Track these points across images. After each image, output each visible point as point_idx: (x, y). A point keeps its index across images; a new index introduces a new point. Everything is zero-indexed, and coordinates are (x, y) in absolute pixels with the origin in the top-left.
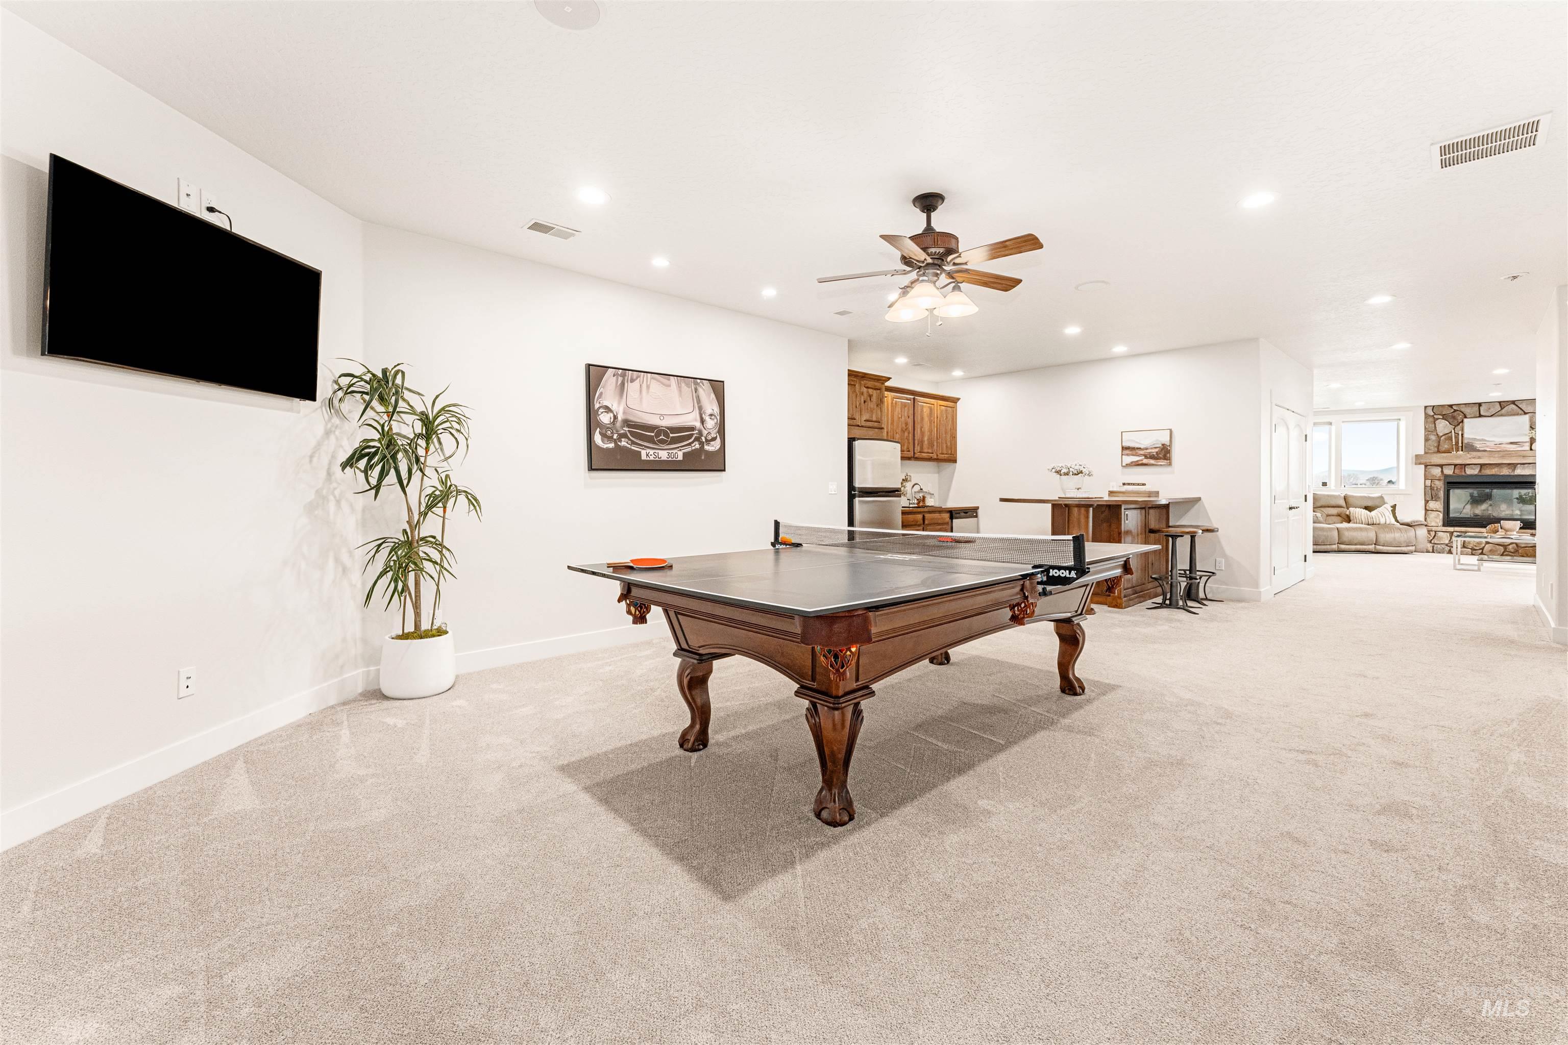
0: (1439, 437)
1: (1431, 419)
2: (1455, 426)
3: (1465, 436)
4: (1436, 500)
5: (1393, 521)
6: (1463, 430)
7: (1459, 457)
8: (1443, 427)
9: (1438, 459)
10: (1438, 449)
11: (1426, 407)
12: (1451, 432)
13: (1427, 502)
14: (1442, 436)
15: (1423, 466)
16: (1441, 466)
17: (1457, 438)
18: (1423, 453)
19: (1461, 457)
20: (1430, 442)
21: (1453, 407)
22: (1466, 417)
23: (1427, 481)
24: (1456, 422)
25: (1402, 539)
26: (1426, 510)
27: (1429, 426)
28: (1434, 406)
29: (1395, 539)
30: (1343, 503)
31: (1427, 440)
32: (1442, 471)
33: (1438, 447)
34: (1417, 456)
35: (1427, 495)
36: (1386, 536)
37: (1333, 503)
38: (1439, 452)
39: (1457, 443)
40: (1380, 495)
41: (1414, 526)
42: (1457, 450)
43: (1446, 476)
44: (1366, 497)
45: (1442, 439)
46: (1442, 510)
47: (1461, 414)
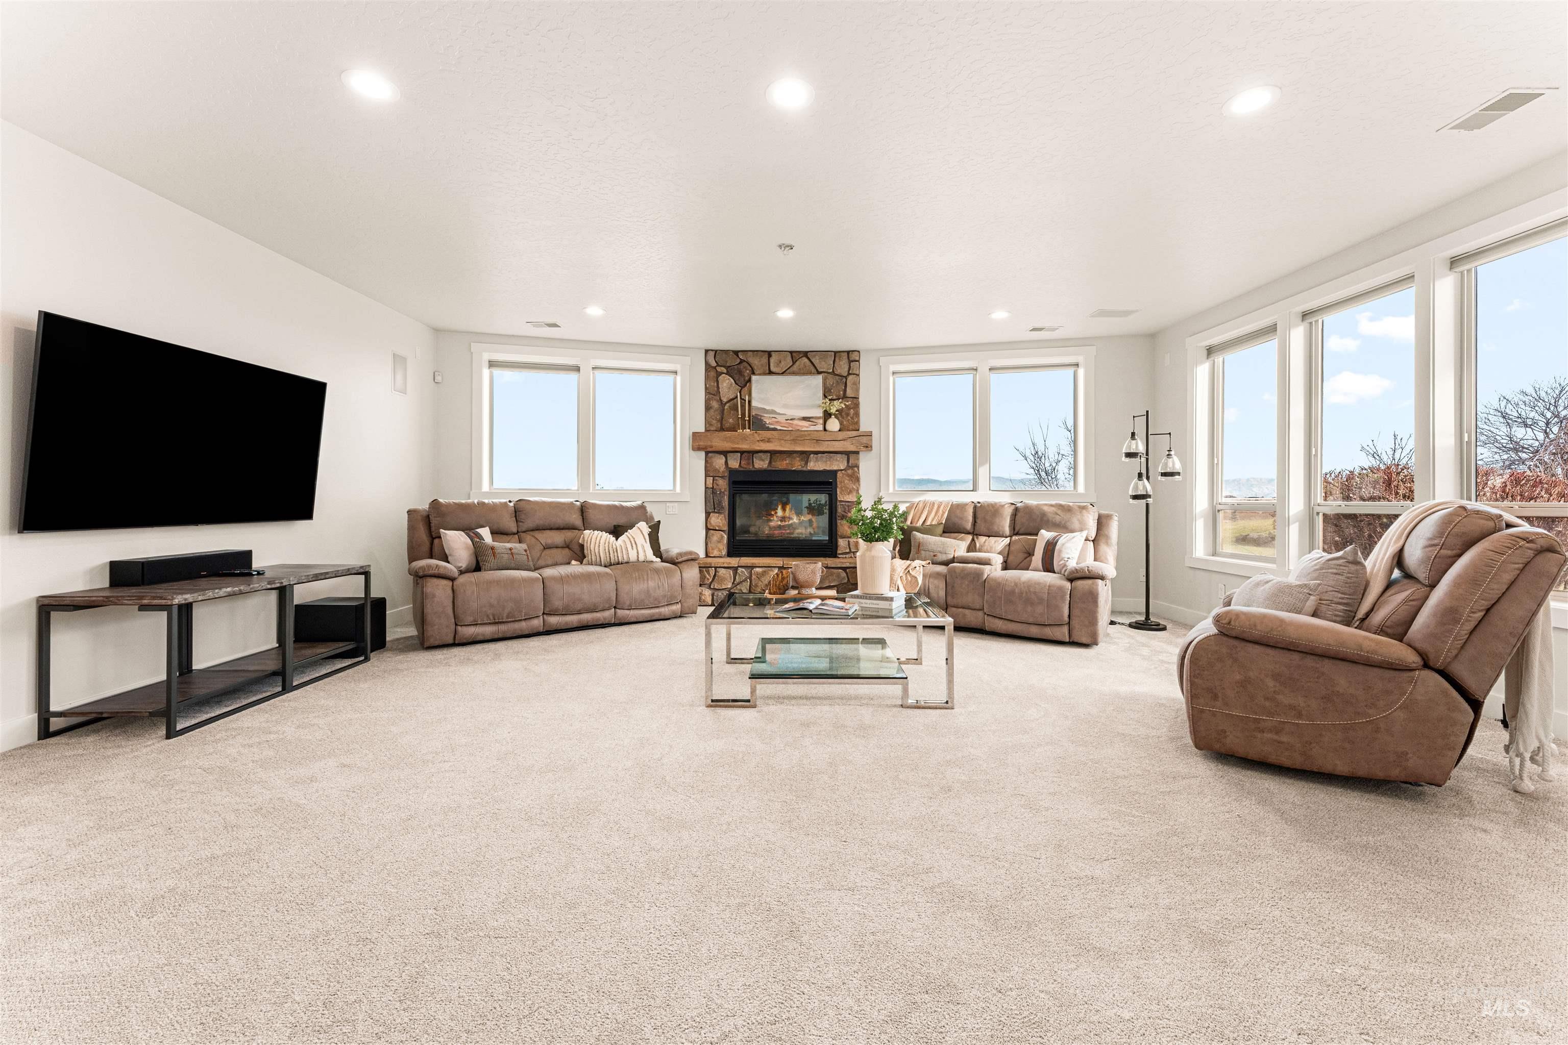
0: (722, 404)
1: (713, 374)
2: (742, 388)
3: (754, 404)
4: (718, 513)
5: (651, 556)
6: (750, 395)
7: (744, 438)
8: (727, 385)
9: (720, 442)
10: (721, 424)
11: (707, 351)
12: (737, 397)
13: (708, 514)
14: (726, 403)
15: (703, 454)
16: (725, 453)
17: (743, 406)
18: (702, 430)
19: (748, 439)
20: (712, 411)
21: (739, 354)
22: (754, 373)
23: (708, 478)
24: (742, 382)
25: (659, 593)
26: (708, 529)
27: (710, 385)
28: (716, 351)
29: (648, 592)
30: (576, 519)
31: (708, 408)
32: (726, 463)
33: (721, 421)
34: (694, 434)
35: (708, 504)
36: (636, 589)
37: (559, 521)
38: (722, 429)
39: (743, 414)
40: (639, 503)
41: (681, 562)
42: (744, 428)
43: (732, 472)
44: (615, 507)
45: (726, 407)
46: (726, 528)
47: (749, 367)
